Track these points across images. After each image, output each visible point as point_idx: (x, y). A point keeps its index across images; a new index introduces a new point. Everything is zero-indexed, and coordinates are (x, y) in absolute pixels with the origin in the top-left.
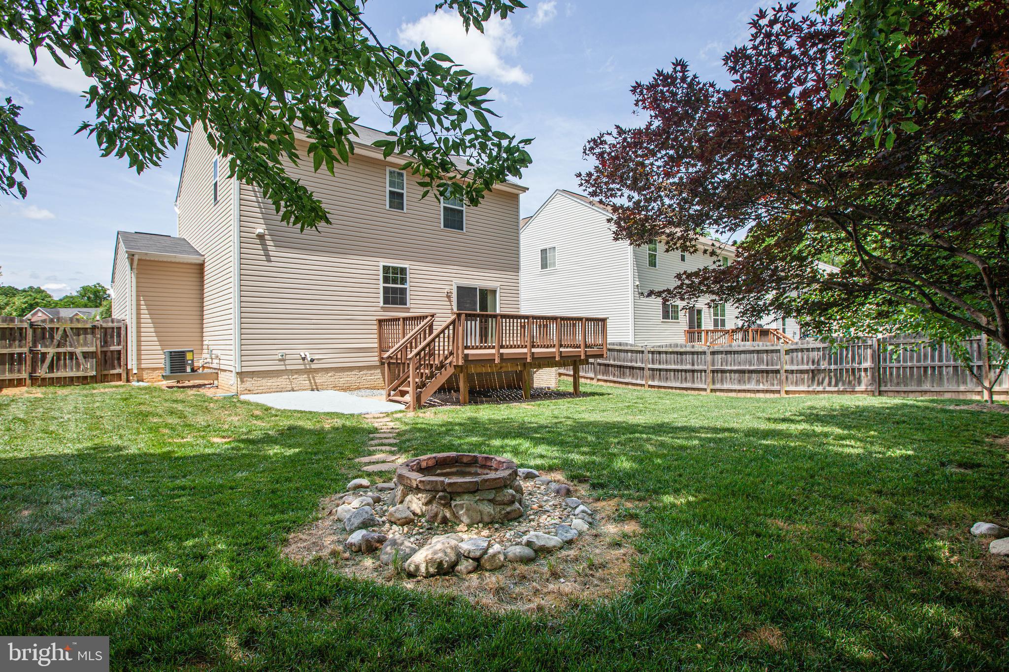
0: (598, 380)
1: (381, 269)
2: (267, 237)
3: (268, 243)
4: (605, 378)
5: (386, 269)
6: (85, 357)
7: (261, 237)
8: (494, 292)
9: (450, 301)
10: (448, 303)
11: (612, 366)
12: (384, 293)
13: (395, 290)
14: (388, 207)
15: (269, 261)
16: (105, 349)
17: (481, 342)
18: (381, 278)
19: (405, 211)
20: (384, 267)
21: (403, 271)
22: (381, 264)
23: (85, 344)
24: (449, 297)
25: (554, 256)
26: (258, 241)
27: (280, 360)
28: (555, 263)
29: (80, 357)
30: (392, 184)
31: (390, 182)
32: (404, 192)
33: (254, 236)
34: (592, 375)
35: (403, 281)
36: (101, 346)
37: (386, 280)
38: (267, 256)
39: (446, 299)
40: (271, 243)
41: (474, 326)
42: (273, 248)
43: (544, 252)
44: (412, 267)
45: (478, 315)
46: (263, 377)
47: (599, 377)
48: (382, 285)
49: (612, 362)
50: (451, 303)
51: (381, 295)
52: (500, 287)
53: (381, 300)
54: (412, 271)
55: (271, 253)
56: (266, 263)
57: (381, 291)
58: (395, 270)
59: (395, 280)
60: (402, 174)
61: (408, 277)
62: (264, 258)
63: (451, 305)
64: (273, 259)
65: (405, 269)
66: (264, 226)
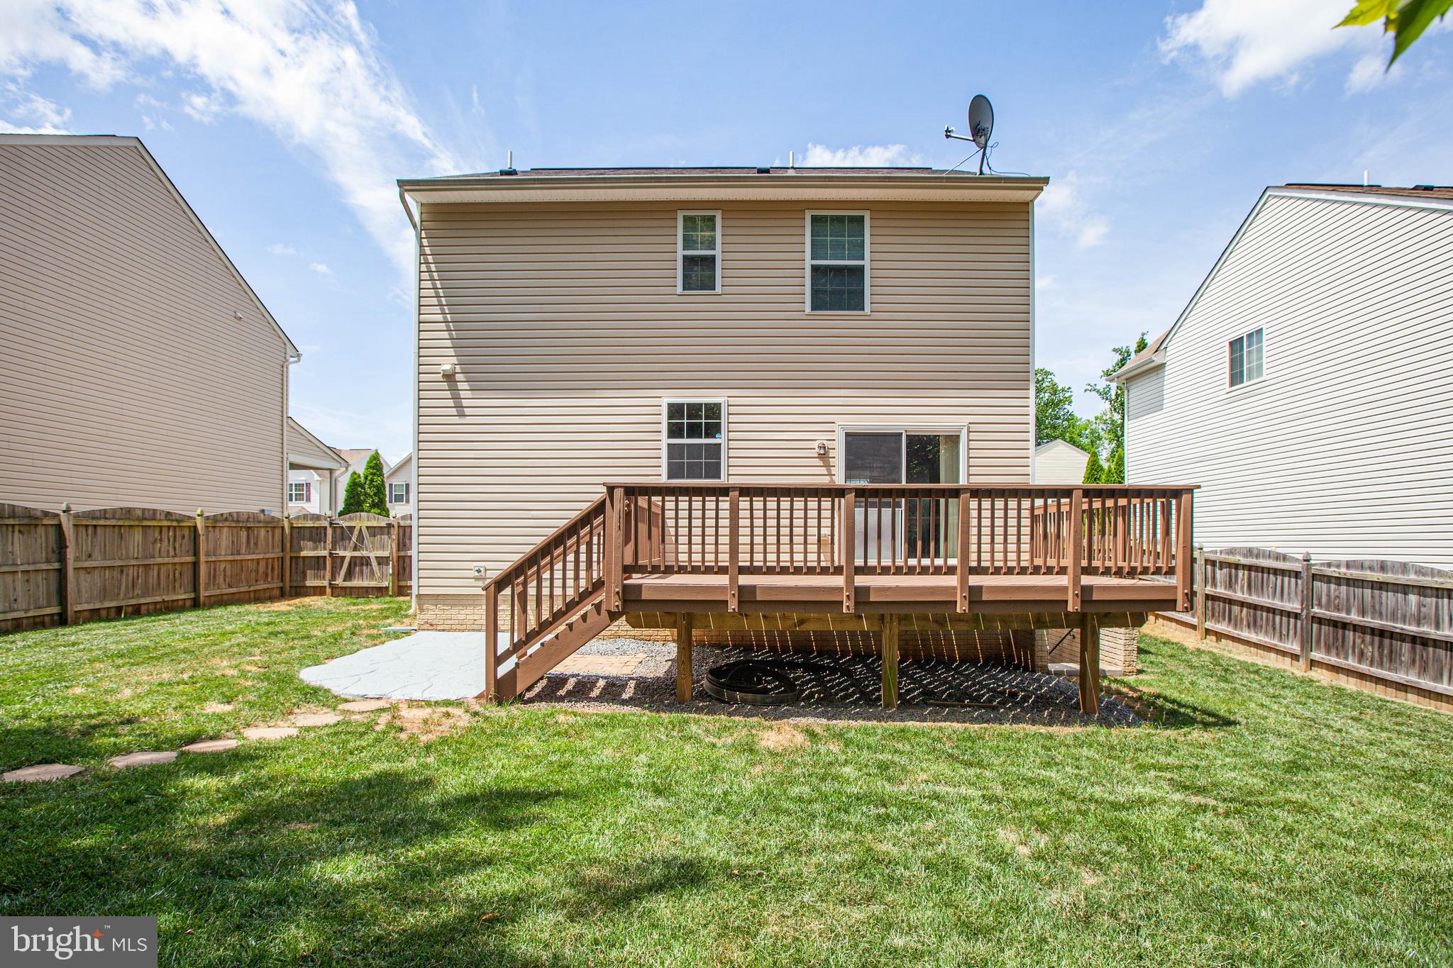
0: (1313, 663)
1: (664, 411)
2: (459, 377)
3: (461, 386)
4: (1333, 660)
5: (675, 410)
6: (379, 564)
7: (449, 377)
8: (954, 440)
9: (828, 466)
10: (824, 471)
11: (1356, 628)
12: (670, 456)
13: (694, 450)
14: (679, 289)
15: (462, 415)
16: (402, 554)
17: (911, 553)
18: (664, 428)
19: (718, 289)
20: (670, 406)
21: (714, 410)
22: (665, 402)
23: (383, 548)
24: (824, 455)
25: (1260, 350)
26: (445, 385)
27: (476, 579)
28: (1260, 367)
29: (374, 563)
30: (688, 243)
31: (685, 238)
32: (718, 252)
33: (439, 377)
34: (1295, 647)
35: (713, 430)
36: (399, 550)
37: (675, 431)
38: (459, 407)
39: (818, 462)
40: (465, 386)
41: (894, 518)
42: (469, 394)
43: (1236, 345)
44: (732, 401)
45: (902, 493)
46: (452, 606)
47: (1316, 655)
48: (665, 441)
49: (1354, 617)
50: (829, 471)
51: (664, 462)
52: (969, 428)
53: (664, 471)
54: (732, 409)
55: (465, 403)
56: (457, 420)
57: (664, 453)
58: (694, 410)
59: (694, 431)
60: (712, 219)
61: (723, 421)
62: (454, 411)
63: (830, 475)
64: (467, 411)
65: (718, 406)
66: (454, 360)
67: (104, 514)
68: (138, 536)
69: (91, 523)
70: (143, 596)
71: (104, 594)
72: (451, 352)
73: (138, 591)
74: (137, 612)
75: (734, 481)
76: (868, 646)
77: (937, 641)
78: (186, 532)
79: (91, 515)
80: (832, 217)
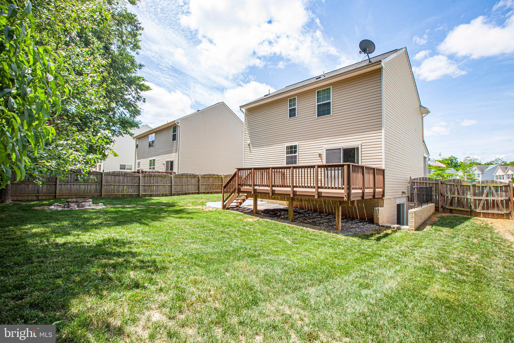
1: (285, 148)
2: (251, 145)
5: (287, 148)
7: (249, 145)
8: (357, 149)
9: (321, 159)
10: (320, 161)
12: (287, 159)
13: (291, 157)
14: (288, 118)
15: (251, 153)
18: (285, 152)
19: (296, 116)
21: (295, 147)
22: (285, 146)
24: (321, 156)
26: (248, 147)
31: (290, 105)
32: (296, 107)
33: (247, 145)
35: (295, 152)
37: (287, 153)
39: (319, 158)
42: (252, 148)
44: (300, 144)
48: (286, 155)
50: (322, 161)
51: (285, 161)
52: (361, 145)
53: (285, 163)
54: (300, 146)
55: (251, 150)
56: (250, 154)
57: (285, 159)
58: (291, 147)
59: (291, 152)
60: (295, 98)
61: (297, 149)
62: (249, 152)
63: (322, 162)
64: (252, 152)
65: (296, 145)
66: (250, 141)
67: (206, 175)
68: (212, 179)
69: (204, 177)
70: (213, 190)
71: (206, 189)
72: (249, 139)
73: (211, 189)
74: (211, 193)
75: (300, 165)
76: (332, 211)
77: (352, 212)
78: (220, 178)
79: (204, 175)
80: (322, 90)
